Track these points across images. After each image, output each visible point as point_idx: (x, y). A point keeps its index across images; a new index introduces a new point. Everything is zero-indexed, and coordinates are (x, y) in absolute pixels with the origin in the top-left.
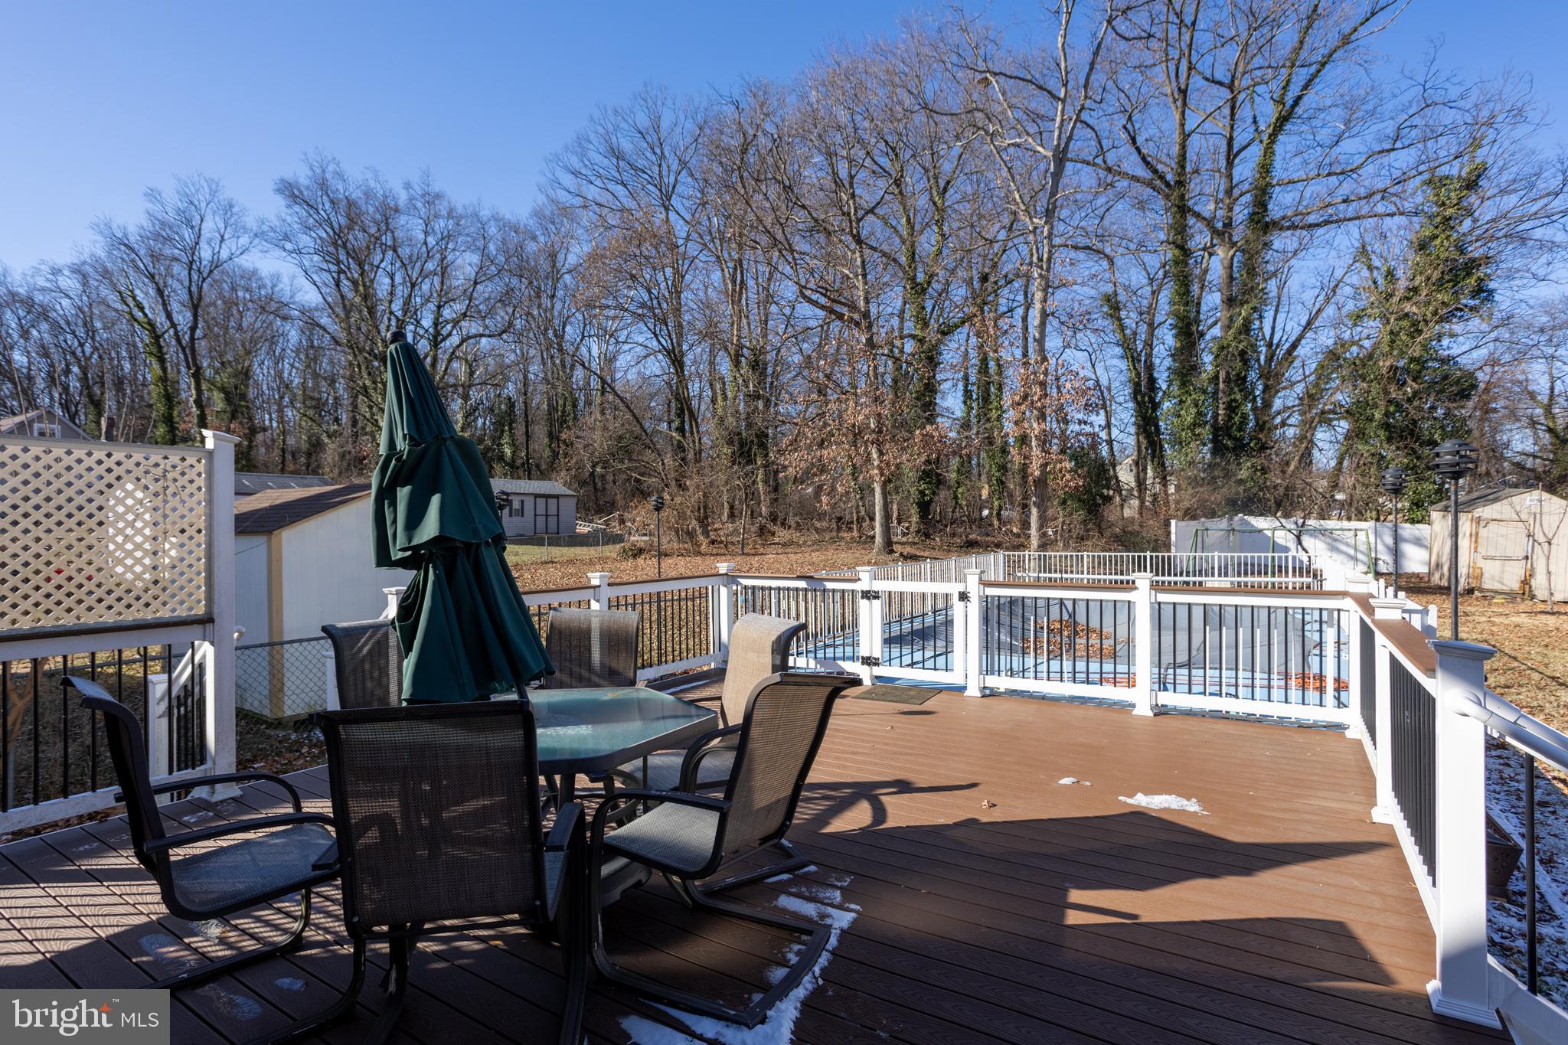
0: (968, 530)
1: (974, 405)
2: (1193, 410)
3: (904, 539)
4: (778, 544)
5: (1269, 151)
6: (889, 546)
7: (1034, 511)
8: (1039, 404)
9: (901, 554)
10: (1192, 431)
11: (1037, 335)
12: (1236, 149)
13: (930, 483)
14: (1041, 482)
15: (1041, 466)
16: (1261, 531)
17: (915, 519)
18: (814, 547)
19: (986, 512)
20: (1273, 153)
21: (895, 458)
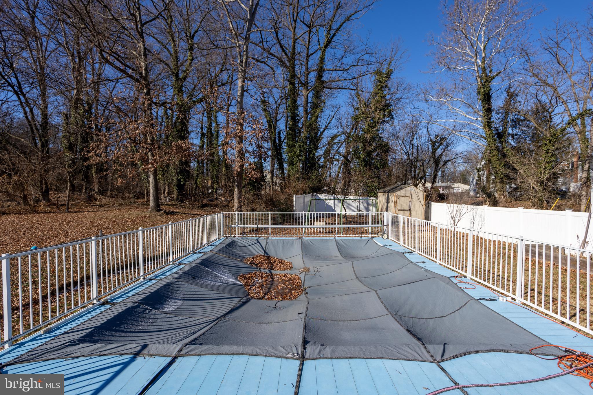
0: (202, 198)
1: (205, 140)
2: (299, 149)
3: (170, 203)
4: (97, 205)
5: (323, 54)
6: (158, 207)
7: (236, 190)
8: (240, 134)
9: (165, 212)
10: (298, 158)
11: (239, 100)
12: (309, 53)
13: (183, 176)
14: (240, 174)
15: (240, 166)
16: (322, 200)
17: (176, 193)
18: (118, 207)
19: (210, 191)
20: (325, 54)
21: (160, 157)
